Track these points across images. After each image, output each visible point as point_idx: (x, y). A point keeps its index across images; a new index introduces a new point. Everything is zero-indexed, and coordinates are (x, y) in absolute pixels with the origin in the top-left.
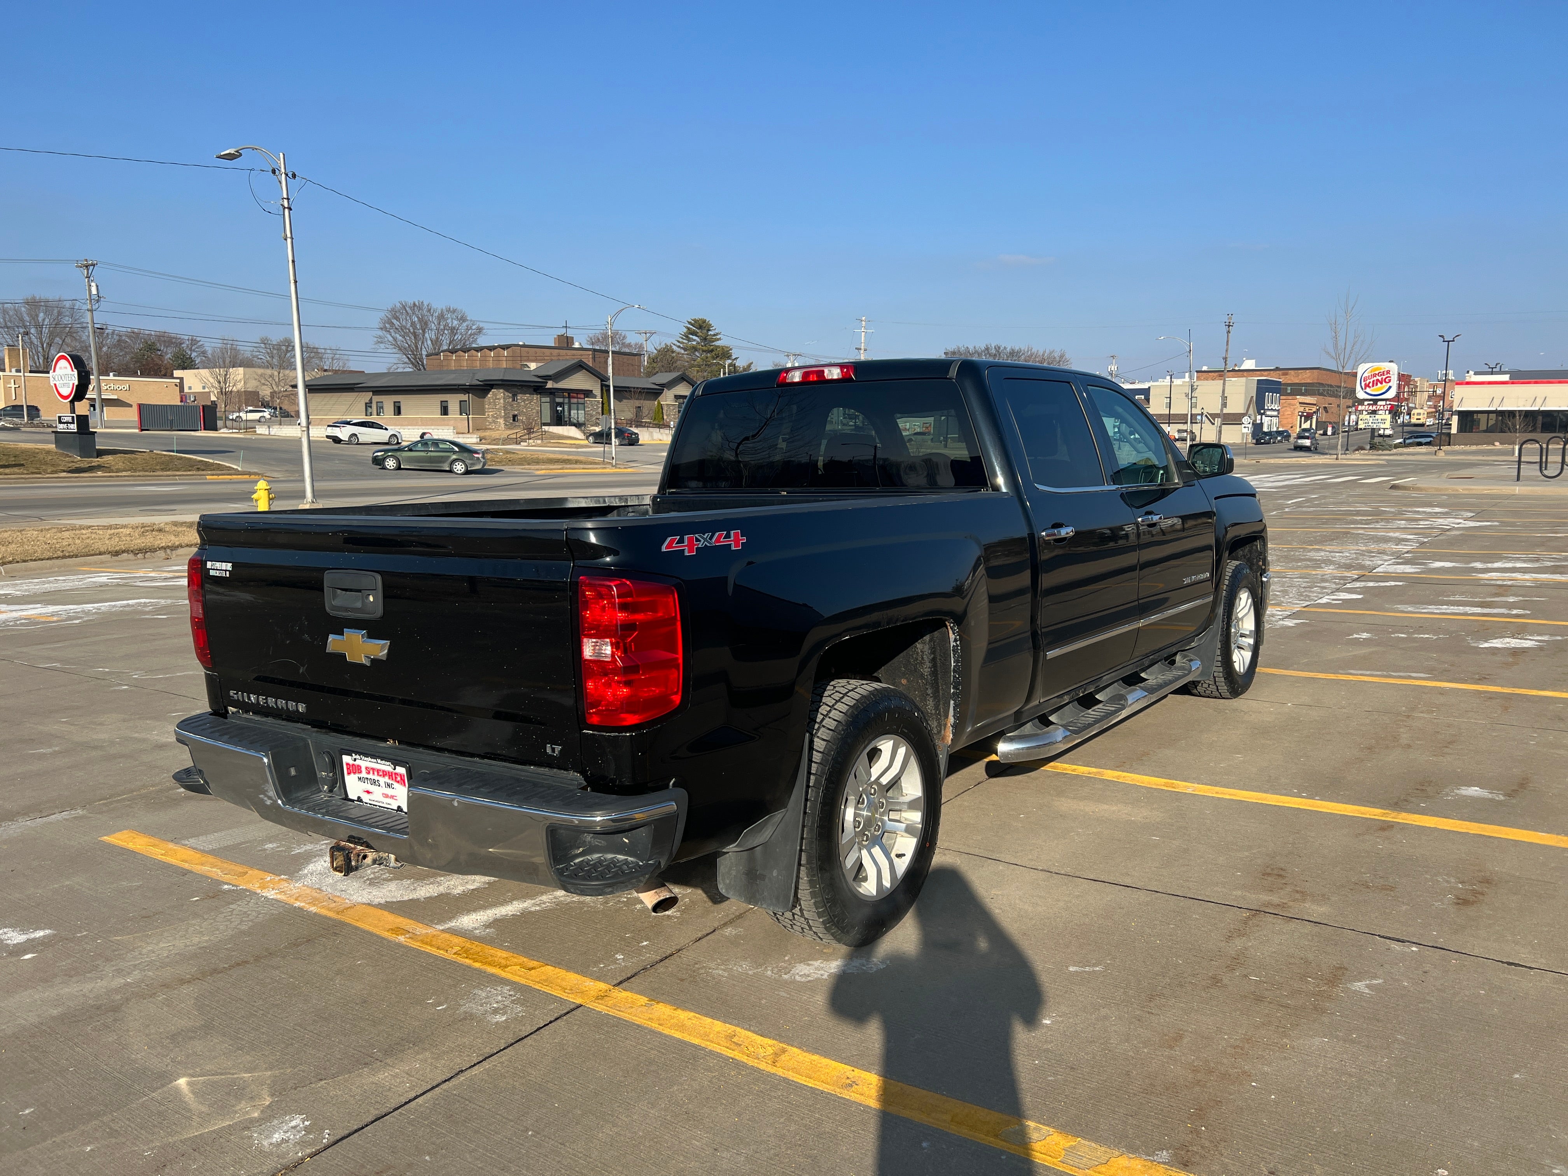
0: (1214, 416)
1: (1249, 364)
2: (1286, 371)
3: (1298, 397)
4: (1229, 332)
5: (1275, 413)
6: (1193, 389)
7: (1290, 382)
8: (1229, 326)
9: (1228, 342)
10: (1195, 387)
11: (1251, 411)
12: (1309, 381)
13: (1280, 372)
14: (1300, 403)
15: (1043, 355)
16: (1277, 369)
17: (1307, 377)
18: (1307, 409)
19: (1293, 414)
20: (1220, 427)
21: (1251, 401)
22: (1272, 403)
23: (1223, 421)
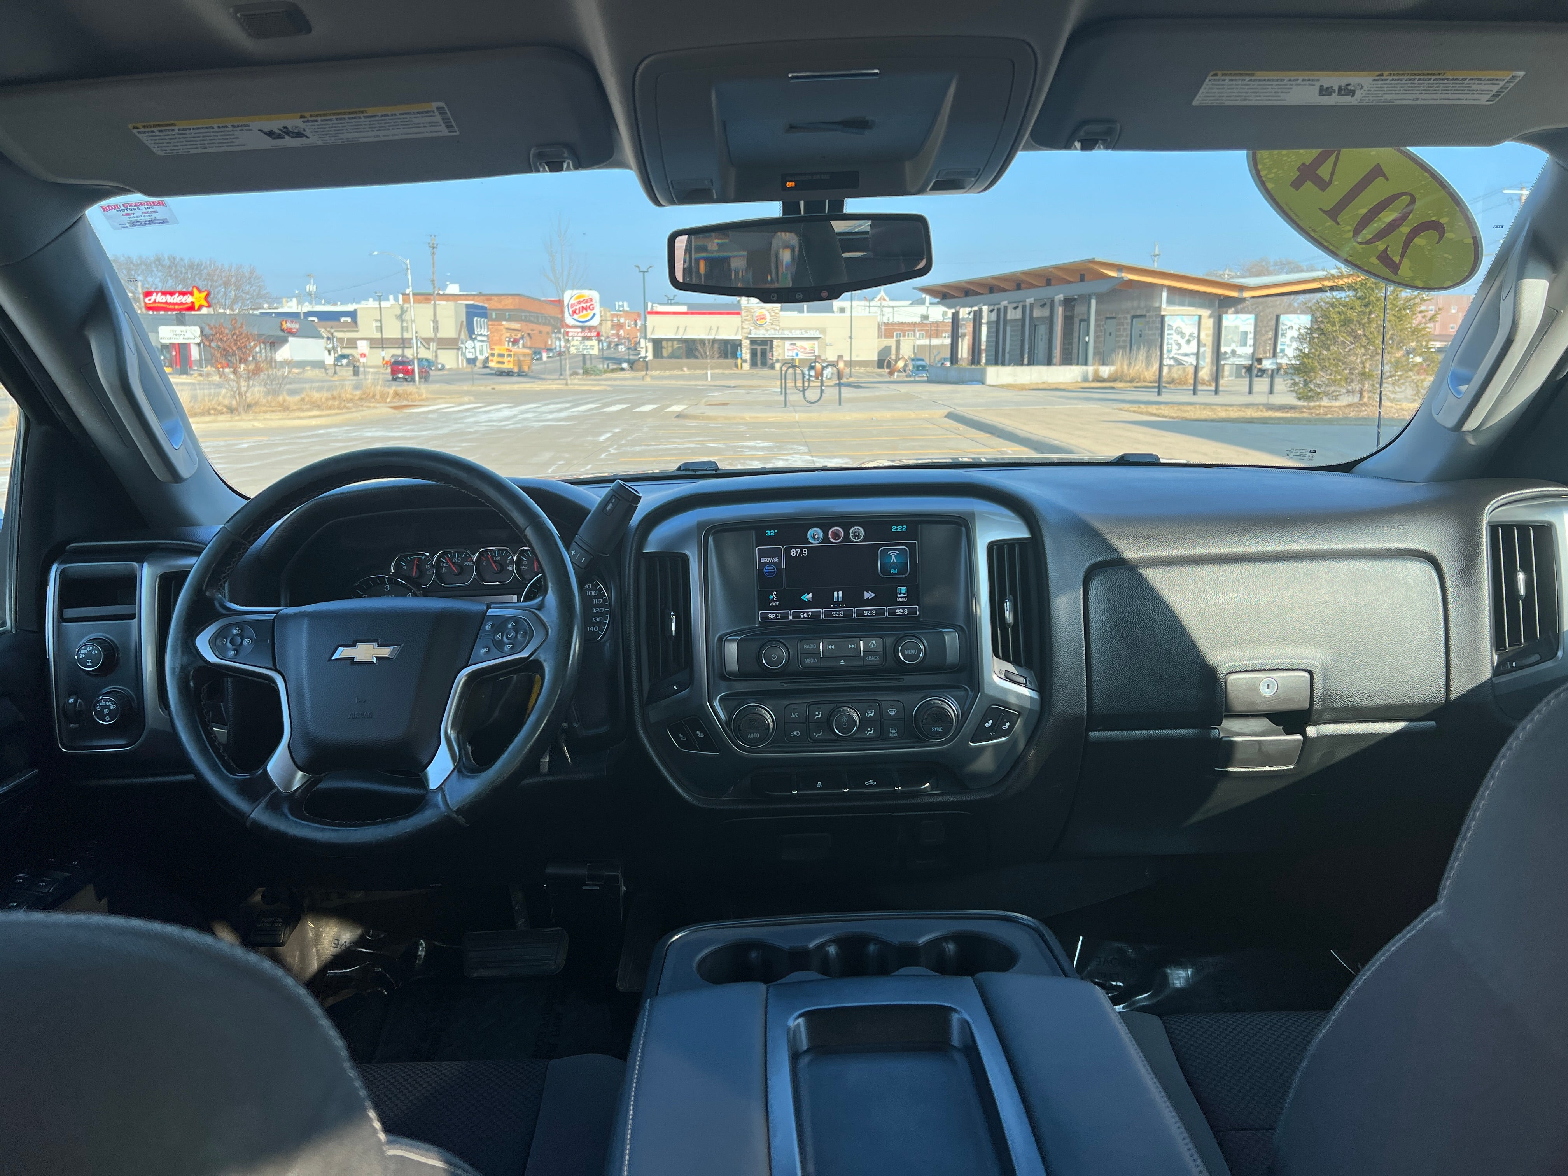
0: (428, 341)
1: (453, 289)
2: (489, 297)
3: (504, 323)
4: (433, 254)
5: (485, 339)
6: (403, 311)
7: (493, 307)
8: (434, 248)
9: (433, 263)
10: (405, 309)
11: (463, 336)
12: (511, 307)
13: (484, 298)
14: (507, 329)
15: (230, 270)
16: (480, 294)
17: (509, 303)
18: (513, 335)
19: (500, 339)
20: (436, 352)
21: (462, 325)
22: (481, 327)
23: (438, 344)
